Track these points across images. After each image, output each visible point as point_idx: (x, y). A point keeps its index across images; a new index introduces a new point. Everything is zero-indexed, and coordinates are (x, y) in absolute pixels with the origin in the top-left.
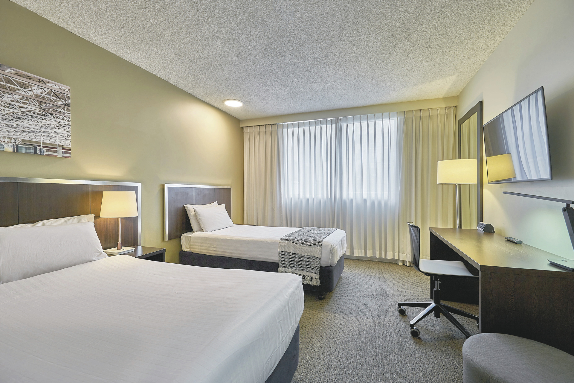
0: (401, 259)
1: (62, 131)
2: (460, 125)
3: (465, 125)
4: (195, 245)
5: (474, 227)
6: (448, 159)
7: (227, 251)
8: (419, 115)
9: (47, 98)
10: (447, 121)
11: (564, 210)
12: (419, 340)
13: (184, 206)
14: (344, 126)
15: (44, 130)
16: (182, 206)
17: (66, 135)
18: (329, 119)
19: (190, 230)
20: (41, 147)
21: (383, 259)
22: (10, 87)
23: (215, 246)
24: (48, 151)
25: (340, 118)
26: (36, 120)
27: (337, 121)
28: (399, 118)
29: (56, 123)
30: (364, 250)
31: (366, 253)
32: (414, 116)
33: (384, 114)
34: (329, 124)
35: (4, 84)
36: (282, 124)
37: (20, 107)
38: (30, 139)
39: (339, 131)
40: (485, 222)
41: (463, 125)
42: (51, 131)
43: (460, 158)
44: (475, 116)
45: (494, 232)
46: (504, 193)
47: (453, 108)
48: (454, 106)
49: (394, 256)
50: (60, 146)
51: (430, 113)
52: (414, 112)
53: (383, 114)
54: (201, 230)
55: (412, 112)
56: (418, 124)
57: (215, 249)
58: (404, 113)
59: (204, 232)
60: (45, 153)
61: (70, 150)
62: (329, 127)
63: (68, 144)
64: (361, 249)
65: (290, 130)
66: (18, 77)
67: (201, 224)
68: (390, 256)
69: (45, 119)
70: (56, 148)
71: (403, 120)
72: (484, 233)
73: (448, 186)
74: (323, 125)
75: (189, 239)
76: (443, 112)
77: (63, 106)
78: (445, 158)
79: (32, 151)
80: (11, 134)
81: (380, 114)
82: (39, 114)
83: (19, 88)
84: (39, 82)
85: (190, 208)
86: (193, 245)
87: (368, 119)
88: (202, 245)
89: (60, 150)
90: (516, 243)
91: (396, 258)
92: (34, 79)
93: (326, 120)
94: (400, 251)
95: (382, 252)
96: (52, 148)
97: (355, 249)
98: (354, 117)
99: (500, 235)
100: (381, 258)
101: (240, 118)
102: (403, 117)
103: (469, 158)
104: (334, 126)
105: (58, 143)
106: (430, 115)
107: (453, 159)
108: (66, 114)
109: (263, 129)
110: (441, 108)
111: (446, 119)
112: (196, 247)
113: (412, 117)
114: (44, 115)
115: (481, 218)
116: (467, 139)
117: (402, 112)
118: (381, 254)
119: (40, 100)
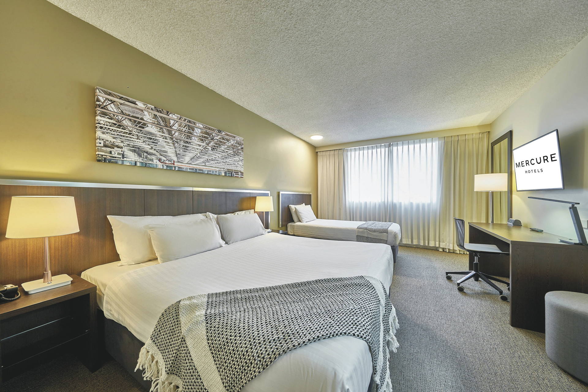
0: (441, 246)
1: (240, 163)
2: (493, 147)
3: (496, 147)
4: (298, 231)
5: (505, 222)
6: (482, 173)
7: (320, 235)
8: (457, 139)
9: (236, 145)
10: (481, 144)
11: (570, 208)
12: (464, 293)
13: (288, 206)
14: (395, 148)
15: (234, 163)
16: (287, 206)
17: (242, 165)
18: (383, 144)
19: (292, 221)
20: (233, 173)
21: (426, 246)
22: (223, 142)
23: (311, 231)
24: (236, 174)
25: (392, 143)
26: (232, 158)
27: (390, 146)
28: (440, 142)
29: (238, 159)
30: (410, 240)
31: (412, 241)
32: (453, 140)
33: (428, 139)
34: (383, 148)
35: (222, 140)
36: (347, 149)
37: (227, 152)
38: (230, 169)
39: (391, 153)
40: (514, 219)
41: (495, 147)
42: (237, 163)
43: (492, 172)
44: (506, 141)
45: (522, 225)
46: (529, 197)
47: (487, 133)
48: (487, 132)
49: (435, 244)
50: (240, 171)
51: (467, 137)
52: (453, 137)
53: (426, 140)
54: (300, 221)
55: (451, 137)
56: (456, 146)
57: (311, 233)
58: (444, 138)
59: (301, 222)
60: (235, 175)
61: (243, 173)
62: (383, 150)
63: (242, 170)
64: (408, 238)
65: (353, 153)
66: (226, 136)
67: (300, 217)
68: (432, 244)
69: (235, 157)
70: (238, 173)
71: (443, 143)
72: (513, 226)
73: (481, 192)
74: (378, 148)
75: (293, 227)
76: (477, 136)
77: (241, 149)
78: (479, 172)
79: (231, 175)
80: (224, 166)
81: (424, 140)
82: (233, 155)
83: (226, 142)
84: (233, 137)
85: (293, 207)
86: (296, 231)
87: (414, 143)
88: (302, 230)
89: (240, 174)
90: (538, 232)
91: (437, 246)
92: (231, 136)
93: (381, 145)
94: (441, 241)
95: (425, 241)
96: (237, 172)
97: (404, 238)
98: (403, 142)
99: (526, 227)
100: (424, 245)
101: (316, 145)
102: (444, 141)
103: (500, 172)
104: (387, 149)
105: (239, 170)
106: (467, 139)
107: (486, 173)
108: (242, 153)
109: (332, 153)
110: (476, 134)
111: (480, 142)
112: (298, 232)
113: (451, 140)
114: (234, 155)
115: (510, 215)
116: (498, 157)
117: (443, 137)
118: (424, 242)
119: (233, 147)
